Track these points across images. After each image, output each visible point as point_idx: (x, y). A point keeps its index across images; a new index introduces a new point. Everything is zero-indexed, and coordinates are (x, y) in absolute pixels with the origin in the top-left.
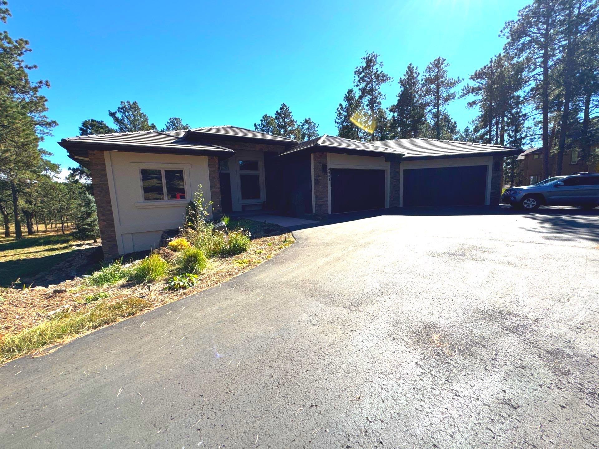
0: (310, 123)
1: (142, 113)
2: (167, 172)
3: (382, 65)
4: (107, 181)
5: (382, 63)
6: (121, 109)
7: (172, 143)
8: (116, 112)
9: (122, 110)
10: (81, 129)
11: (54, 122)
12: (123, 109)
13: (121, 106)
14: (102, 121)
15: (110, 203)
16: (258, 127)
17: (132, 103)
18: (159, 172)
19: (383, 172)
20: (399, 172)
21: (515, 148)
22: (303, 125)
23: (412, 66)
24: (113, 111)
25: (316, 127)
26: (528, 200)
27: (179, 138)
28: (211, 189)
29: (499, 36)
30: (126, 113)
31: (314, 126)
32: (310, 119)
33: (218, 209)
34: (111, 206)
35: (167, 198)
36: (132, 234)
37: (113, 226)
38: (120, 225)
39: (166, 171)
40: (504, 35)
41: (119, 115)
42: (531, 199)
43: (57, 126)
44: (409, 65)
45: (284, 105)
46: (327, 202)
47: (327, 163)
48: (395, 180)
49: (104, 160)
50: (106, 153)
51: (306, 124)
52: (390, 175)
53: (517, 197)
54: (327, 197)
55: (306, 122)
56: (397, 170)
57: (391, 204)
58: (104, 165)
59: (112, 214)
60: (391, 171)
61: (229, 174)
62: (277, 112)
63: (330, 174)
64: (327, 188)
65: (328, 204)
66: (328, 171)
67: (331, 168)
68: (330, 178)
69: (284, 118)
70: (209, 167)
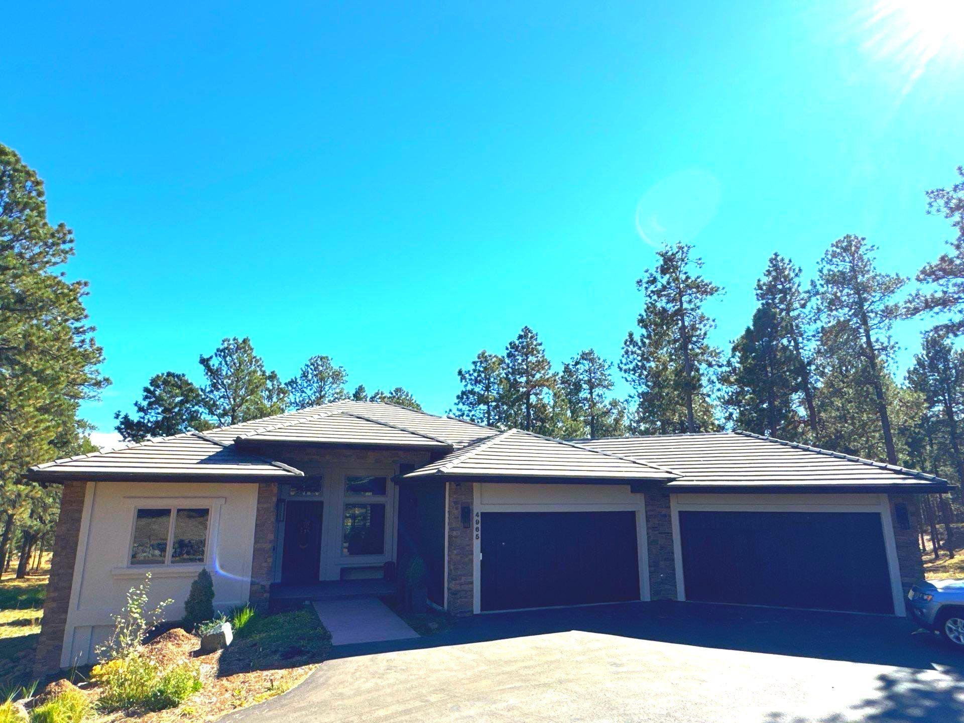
0: (592, 361)
1: (254, 357)
2: (182, 512)
3: (700, 263)
4: (79, 530)
5: (700, 259)
6: (221, 351)
7: (202, 462)
8: (211, 357)
9: (223, 354)
10: (146, 390)
11: (107, 380)
12: (223, 352)
13: (221, 347)
14: (184, 375)
15: (72, 568)
16: (467, 376)
17: (240, 341)
18: (168, 511)
19: (630, 516)
20: (669, 516)
21: (932, 476)
22: (577, 363)
23: (779, 258)
24: (206, 356)
25: (606, 367)
26: (955, 622)
27: (225, 447)
29: (929, 213)
30: (228, 358)
31: (601, 366)
32: (591, 352)
34: (72, 575)
35: (170, 562)
36: (93, 627)
37: (65, 611)
38: (78, 608)
39: (179, 510)
40: (938, 211)
41: (215, 363)
42: (959, 620)
43: (110, 386)
45: (527, 330)
46: (470, 586)
47: (472, 503)
48: (661, 533)
49: (84, 494)
50: (90, 485)
51: (585, 362)
52: (647, 521)
53: (924, 610)
54: (472, 575)
55: (583, 358)
56: (664, 512)
57: (654, 591)
58: (82, 502)
59: (70, 588)
60: (648, 513)
61: (322, 503)
62: (510, 344)
63: (479, 526)
64: (472, 554)
65: (472, 591)
66: (475, 518)
67: (482, 513)
68: (479, 533)
69: (527, 355)
70: (258, 503)
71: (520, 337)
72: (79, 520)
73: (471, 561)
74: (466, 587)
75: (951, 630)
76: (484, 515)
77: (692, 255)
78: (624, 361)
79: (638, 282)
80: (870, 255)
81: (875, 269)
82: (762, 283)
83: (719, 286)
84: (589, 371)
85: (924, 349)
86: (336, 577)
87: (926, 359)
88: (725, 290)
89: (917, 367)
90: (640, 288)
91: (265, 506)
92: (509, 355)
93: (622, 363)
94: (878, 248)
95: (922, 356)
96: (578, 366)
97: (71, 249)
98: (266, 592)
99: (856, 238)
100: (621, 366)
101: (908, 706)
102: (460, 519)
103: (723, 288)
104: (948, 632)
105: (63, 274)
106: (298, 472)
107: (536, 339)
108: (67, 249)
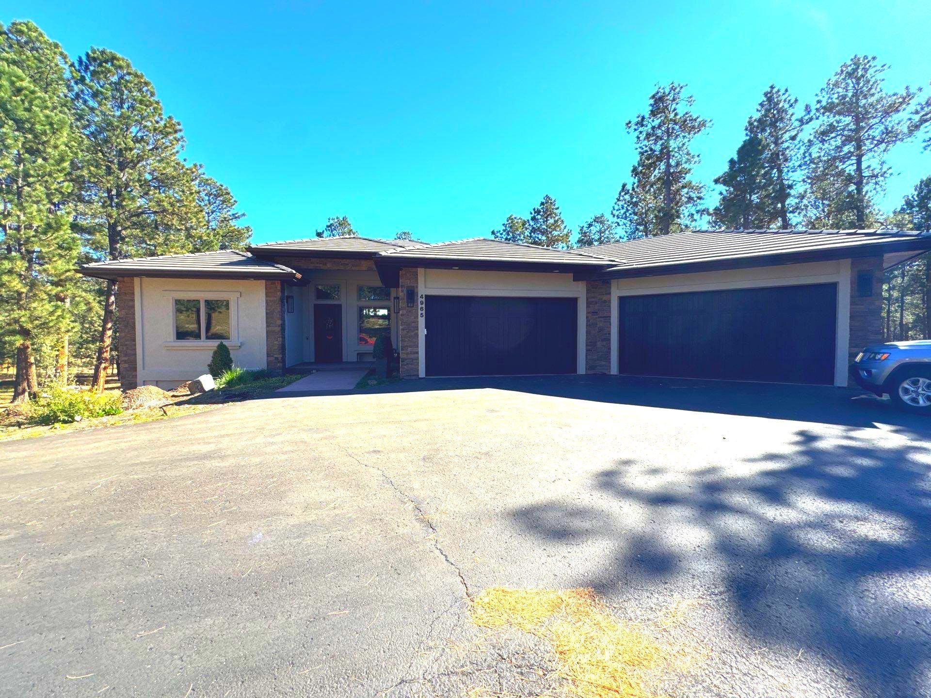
0: (602, 223)
2: (208, 303)
3: (690, 101)
4: (134, 314)
5: (691, 97)
7: (221, 265)
8: (323, 232)
15: (134, 340)
18: (198, 301)
19: (574, 301)
20: (610, 301)
22: (590, 225)
23: (775, 90)
26: (915, 383)
28: (267, 326)
32: (601, 216)
33: (276, 356)
34: (135, 345)
35: (205, 338)
36: (157, 381)
37: (135, 369)
38: (144, 368)
39: (206, 301)
42: (921, 380)
44: (769, 90)
45: (547, 198)
46: (416, 355)
47: (417, 287)
48: (601, 317)
49: (134, 288)
50: (137, 280)
51: (596, 224)
52: (588, 307)
53: (873, 371)
54: (417, 347)
55: (595, 221)
56: (605, 298)
57: (589, 367)
58: (133, 294)
59: (135, 354)
60: (589, 300)
61: (340, 306)
62: (534, 209)
63: (424, 306)
64: (418, 330)
65: (418, 359)
66: (420, 300)
67: (426, 296)
68: (424, 312)
69: (547, 218)
70: (267, 296)
71: (542, 204)
72: (133, 307)
73: (417, 335)
74: (412, 356)
75: (906, 391)
76: (429, 298)
77: (684, 94)
78: (616, 207)
79: (627, 124)
80: (879, 76)
81: (881, 91)
82: (753, 119)
83: (706, 119)
84: (600, 232)
85: (916, 190)
86: (354, 359)
87: (916, 199)
88: (712, 122)
89: (905, 207)
90: (630, 130)
91: (272, 299)
92: (533, 219)
93: (614, 209)
94: (889, 68)
95: (913, 197)
96: (591, 228)
97: (182, 138)
98: (279, 362)
99: (865, 57)
100: (615, 212)
101: (827, 464)
102: (405, 300)
103: (711, 121)
104: (901, 393)
105: (185, 160)
106: (289, 270)
107: (554, 205)
108: (179, 137)
